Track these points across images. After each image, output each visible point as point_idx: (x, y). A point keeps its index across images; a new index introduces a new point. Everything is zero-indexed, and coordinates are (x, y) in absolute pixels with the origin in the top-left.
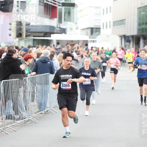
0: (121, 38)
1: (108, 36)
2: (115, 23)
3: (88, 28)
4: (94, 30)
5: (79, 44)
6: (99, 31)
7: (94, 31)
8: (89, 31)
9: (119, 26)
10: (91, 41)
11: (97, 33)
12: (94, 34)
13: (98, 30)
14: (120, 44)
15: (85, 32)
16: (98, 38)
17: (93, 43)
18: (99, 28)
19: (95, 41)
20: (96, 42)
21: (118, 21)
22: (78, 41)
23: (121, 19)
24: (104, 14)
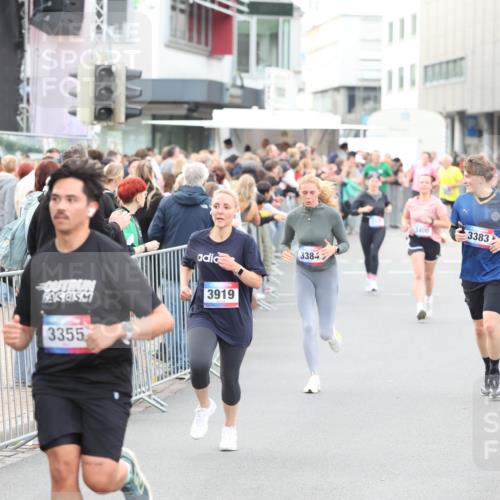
0: (449, 121)
1: (406, 116)
2: (430, 70)
3: (337, 89)
4: (359, 95)
5: (306, 143)
6: (377, 100)
7: (359, 97)
8: (342, 99)
9: (442, 82)
10: (348, 133)
11: (370, 105)
12: (359, 107)
13: (372, 94)
14: (447, 142)
15: (328, 99)
16: (373, 123)
17: (357, 139)
18: (376, 90)
19: (362, 133)
20: (365, 136)
21: (440, 64)
22: (305, 131)
23: (451, 57)
24: (391, 39)
